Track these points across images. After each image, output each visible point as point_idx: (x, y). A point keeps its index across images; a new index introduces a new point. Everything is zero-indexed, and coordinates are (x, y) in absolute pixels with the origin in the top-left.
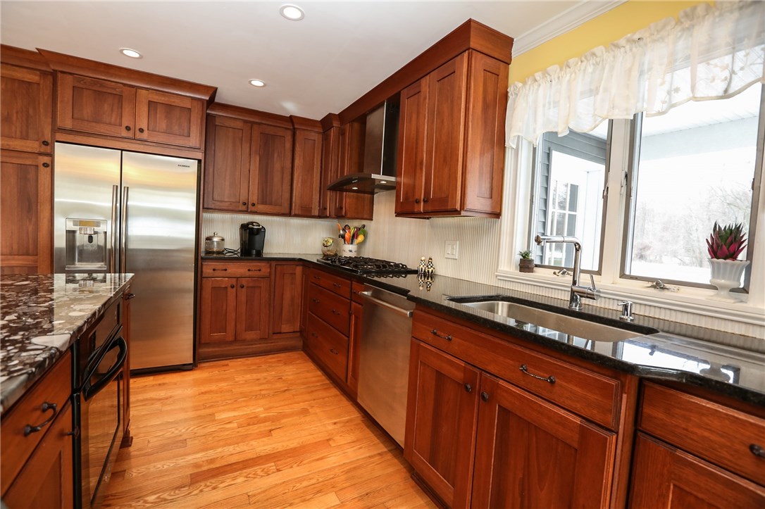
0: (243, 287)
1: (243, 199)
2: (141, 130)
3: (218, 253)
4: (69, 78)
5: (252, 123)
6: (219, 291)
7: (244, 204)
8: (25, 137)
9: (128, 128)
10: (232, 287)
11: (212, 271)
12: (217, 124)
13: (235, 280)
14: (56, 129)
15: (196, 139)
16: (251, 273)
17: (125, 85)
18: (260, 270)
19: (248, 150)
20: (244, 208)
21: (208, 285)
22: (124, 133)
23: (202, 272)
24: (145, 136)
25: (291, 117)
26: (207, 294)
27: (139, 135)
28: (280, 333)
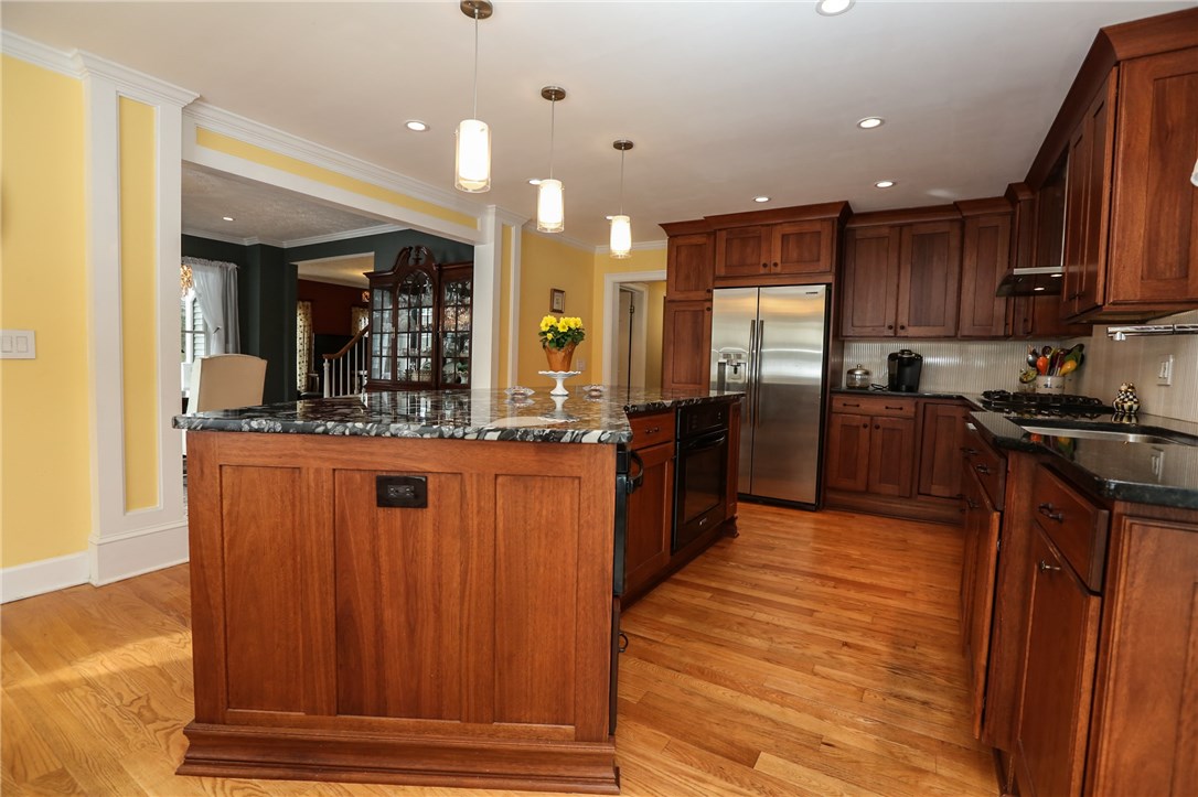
0: (877, 427)
1: (890, 321)
2: (776, 265)
3: (860, 388)
4: (724, 233)
5: (901, 227)
6: (850, 431)
7: (890, 327)
8: (697, 289)
9: (765, 265)
10: (865, 426)
11: (841, 406)
12: (858, 237)
13: (869, 418)
14: (716, 278)
15: (826, 261)
16: (890, 412)
17: (762, 225)
18: (901, 409)
19: (896, 260)
20: (891, 333)
21: (837, 421)
22: (762, 271)
23: (831, 406)
24: (779, 269)
25: (955, 203)
26: (836, 432)
27: (774, 270)
28: (929, 495)
